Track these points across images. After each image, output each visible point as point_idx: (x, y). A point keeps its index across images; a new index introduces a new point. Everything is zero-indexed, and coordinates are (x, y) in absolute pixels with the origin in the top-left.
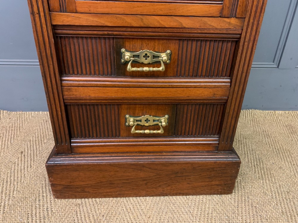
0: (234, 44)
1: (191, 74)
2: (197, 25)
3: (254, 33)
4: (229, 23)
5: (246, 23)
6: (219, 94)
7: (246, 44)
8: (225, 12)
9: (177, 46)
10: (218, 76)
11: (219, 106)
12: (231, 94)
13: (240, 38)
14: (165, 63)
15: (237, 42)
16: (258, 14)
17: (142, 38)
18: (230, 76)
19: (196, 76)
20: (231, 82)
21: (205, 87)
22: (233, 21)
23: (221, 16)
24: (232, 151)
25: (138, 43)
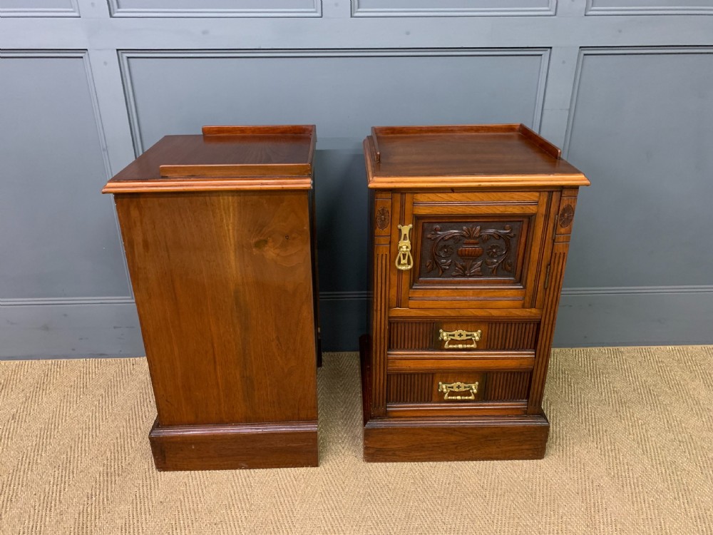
0: (536, 325)
1: (499, 347)
2: (504, 314)
3: (552, 319)
4: (531, 312)
5: (544, 312)
6: (525, 364)
7: (546, 326)
8: (526, 305)
9: (487, 327)
10: (523, 349)
11: (526, 374)
12: (536, 364)
13: (540, 322)
14: (477, 342)
15: (539, 324)
16: (554, 306)
17: (457, 323)
18: (535, 348)
19: (504, 349)
20: (535, 354)
21: (512, 359)
22: (534, 310)
23: (523, 307)
24: (542, 415)
25: (454, 326)
